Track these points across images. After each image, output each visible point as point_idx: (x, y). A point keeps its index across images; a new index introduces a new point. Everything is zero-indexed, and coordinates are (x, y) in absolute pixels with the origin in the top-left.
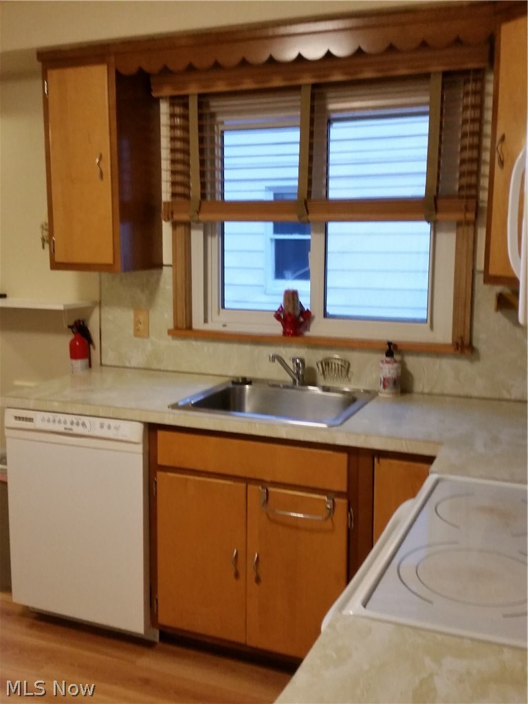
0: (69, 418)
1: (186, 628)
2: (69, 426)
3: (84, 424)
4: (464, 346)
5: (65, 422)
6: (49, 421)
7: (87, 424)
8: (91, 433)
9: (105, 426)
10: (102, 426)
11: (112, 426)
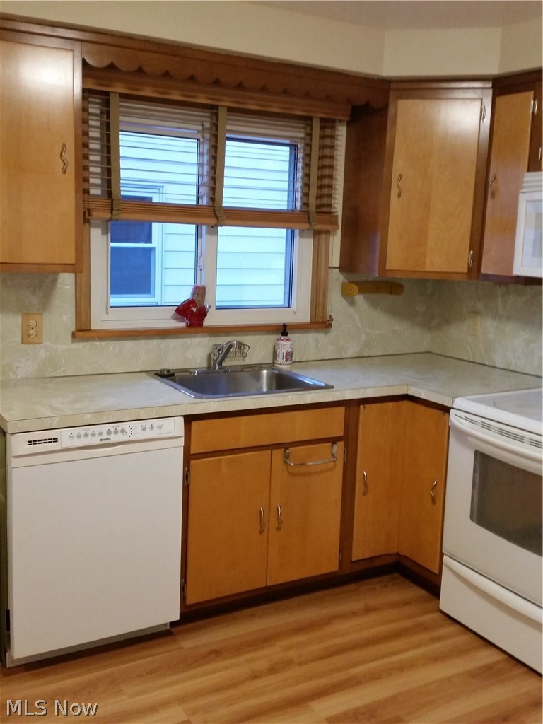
0: (105, 428)
1: (214, 597)
2: (105, 436)
3: (123, 431)
4: (320, 323)
5: (100, 434)
6: (79, 436)
7: (127, 430)
8: (133, 438)
9: (148, 428)
10: (144, 428)
11: (155, 425)
